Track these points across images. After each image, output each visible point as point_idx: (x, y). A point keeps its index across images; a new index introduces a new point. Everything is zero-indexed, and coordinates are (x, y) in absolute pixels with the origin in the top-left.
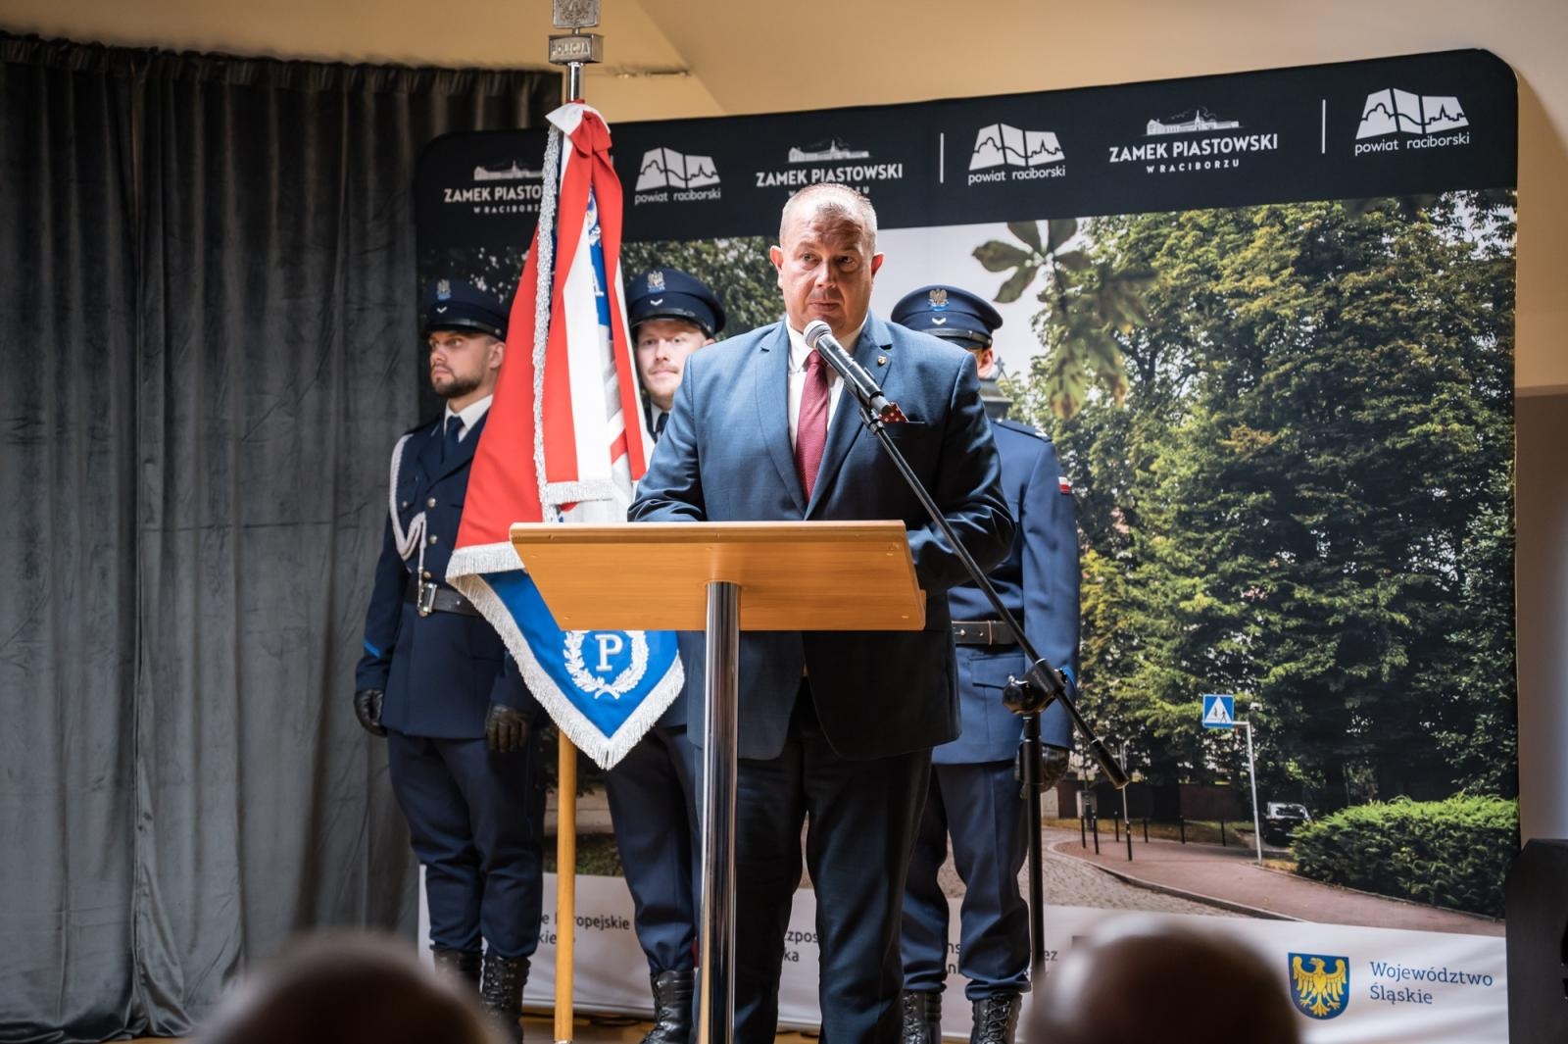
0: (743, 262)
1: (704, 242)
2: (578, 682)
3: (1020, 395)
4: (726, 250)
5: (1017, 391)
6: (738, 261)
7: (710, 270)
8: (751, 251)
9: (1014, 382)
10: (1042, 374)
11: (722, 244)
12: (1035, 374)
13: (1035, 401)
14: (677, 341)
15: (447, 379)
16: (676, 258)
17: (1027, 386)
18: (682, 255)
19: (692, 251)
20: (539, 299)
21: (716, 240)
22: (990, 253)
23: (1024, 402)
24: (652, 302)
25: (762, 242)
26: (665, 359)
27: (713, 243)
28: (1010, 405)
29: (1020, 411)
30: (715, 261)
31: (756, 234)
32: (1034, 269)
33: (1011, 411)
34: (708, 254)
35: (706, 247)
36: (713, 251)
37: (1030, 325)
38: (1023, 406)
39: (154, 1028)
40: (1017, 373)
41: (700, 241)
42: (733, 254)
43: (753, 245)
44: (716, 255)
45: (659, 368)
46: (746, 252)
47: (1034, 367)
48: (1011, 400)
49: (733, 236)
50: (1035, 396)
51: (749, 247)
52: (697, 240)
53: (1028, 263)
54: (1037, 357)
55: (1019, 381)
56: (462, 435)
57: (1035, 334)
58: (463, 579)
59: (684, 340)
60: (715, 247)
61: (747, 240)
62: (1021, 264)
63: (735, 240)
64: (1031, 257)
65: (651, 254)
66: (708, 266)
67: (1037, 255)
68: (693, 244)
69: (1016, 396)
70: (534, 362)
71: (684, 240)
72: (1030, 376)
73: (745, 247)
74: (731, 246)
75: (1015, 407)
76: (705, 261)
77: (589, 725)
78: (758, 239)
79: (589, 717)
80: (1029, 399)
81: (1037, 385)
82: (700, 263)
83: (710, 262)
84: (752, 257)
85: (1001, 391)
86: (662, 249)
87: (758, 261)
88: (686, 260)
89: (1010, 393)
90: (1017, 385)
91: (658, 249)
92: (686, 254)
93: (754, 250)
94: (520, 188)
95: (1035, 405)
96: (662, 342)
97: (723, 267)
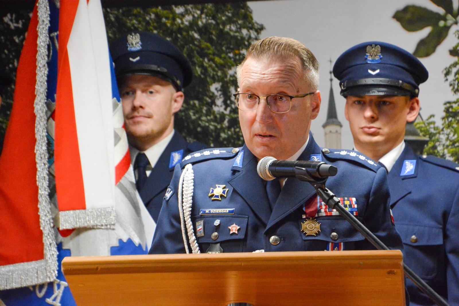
0: (197, 25)
1: (164, 8)
3: (435, 135)
4: (182, 15)
5: (432, 131)
6: (193, 24)
7: (169, 32)
8: (203, 16)
9: (429, 124)
10: (454, 117)
11: (179, 10)
12: (447, 117)
13: (448, 139)
14: (151, 92)
16: (139, 22)
17: (441, 127)
18: (145, 19)
19: (153, 16)
20: (39, 57)
21: (173, 6)
22: (408, 16)
23: (438, 140)
24: (131, 59)
25: (213, 9)
26: (141, 107)
27: (171, 10)
28: (426, 142)
29: (434, 147)
30: (173, 24)
31: (208, 2)
32: (447, 29)
33: (426, 148)
34: (167, 18)
35: (165, 12)
36: (171, 16)
37: (443, 75)
38: (437, 144)
40: (432, 116)
41: (160, 8)
42: (189, 18)
43: (205, 10)
44: (174, 19)
45: (136, 114)
46: (200, 17)
47: (447, 110)
48: (427, 138)
49: (188, 4)
50: (448, 135)
51: (202, 13)
52: (157, 7)
53: (442, 23)
54: (449, 103)
55: (434, 123)
57: (448, 83)
59: (157, 92)
60: (173, 13)
61: (200, 7)
62: (435, 25)
63: (189, 7)
64: (444, 19)
65: (117, 18)
66: (168, 28)
67: (449, 16)
68: (154, 10)
69: (431, 135)
70: (35, 111)
71: (146, 6)
72: (443, 118)
73: (199, 12)
74: (187, 12)
75: (431, 145)
76: (165, 24)
78: (210, 6)
80: (443, 137)
81: (449, 126)
82: (160, 26)
83: (169, 25)
84: (204, 21)
85: (419, 131)
86: (128, 14)
87: (210, 24)
88: (148, 23)
89: (426, 132)
90: (432, 126)
91: (123, 14)
92: (148, 18)
93: (206, 15)
95: (448, 143)
96: (139, 93)
97: (180, 30)
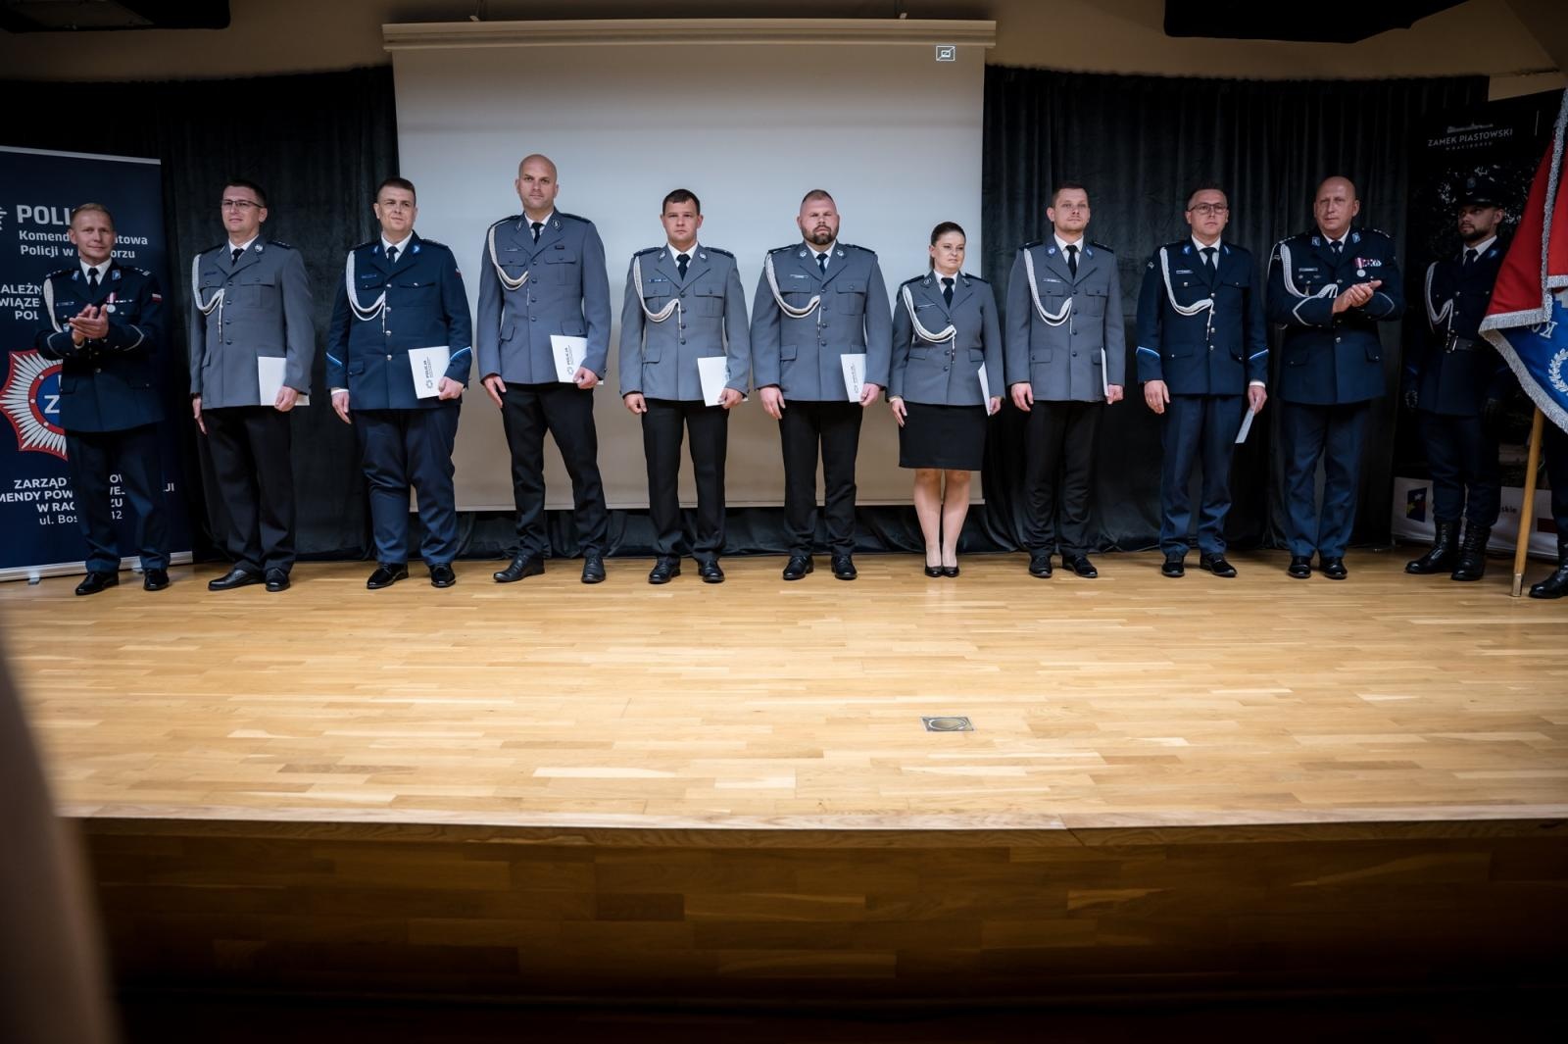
2: (1557, 387)
15: (1470, 231)
39: (1276, 545)
56: (1475, 259)
58: (1489, 332)
77: (1561, 410)
79: (1561, 406)
94: (1475, 136)
